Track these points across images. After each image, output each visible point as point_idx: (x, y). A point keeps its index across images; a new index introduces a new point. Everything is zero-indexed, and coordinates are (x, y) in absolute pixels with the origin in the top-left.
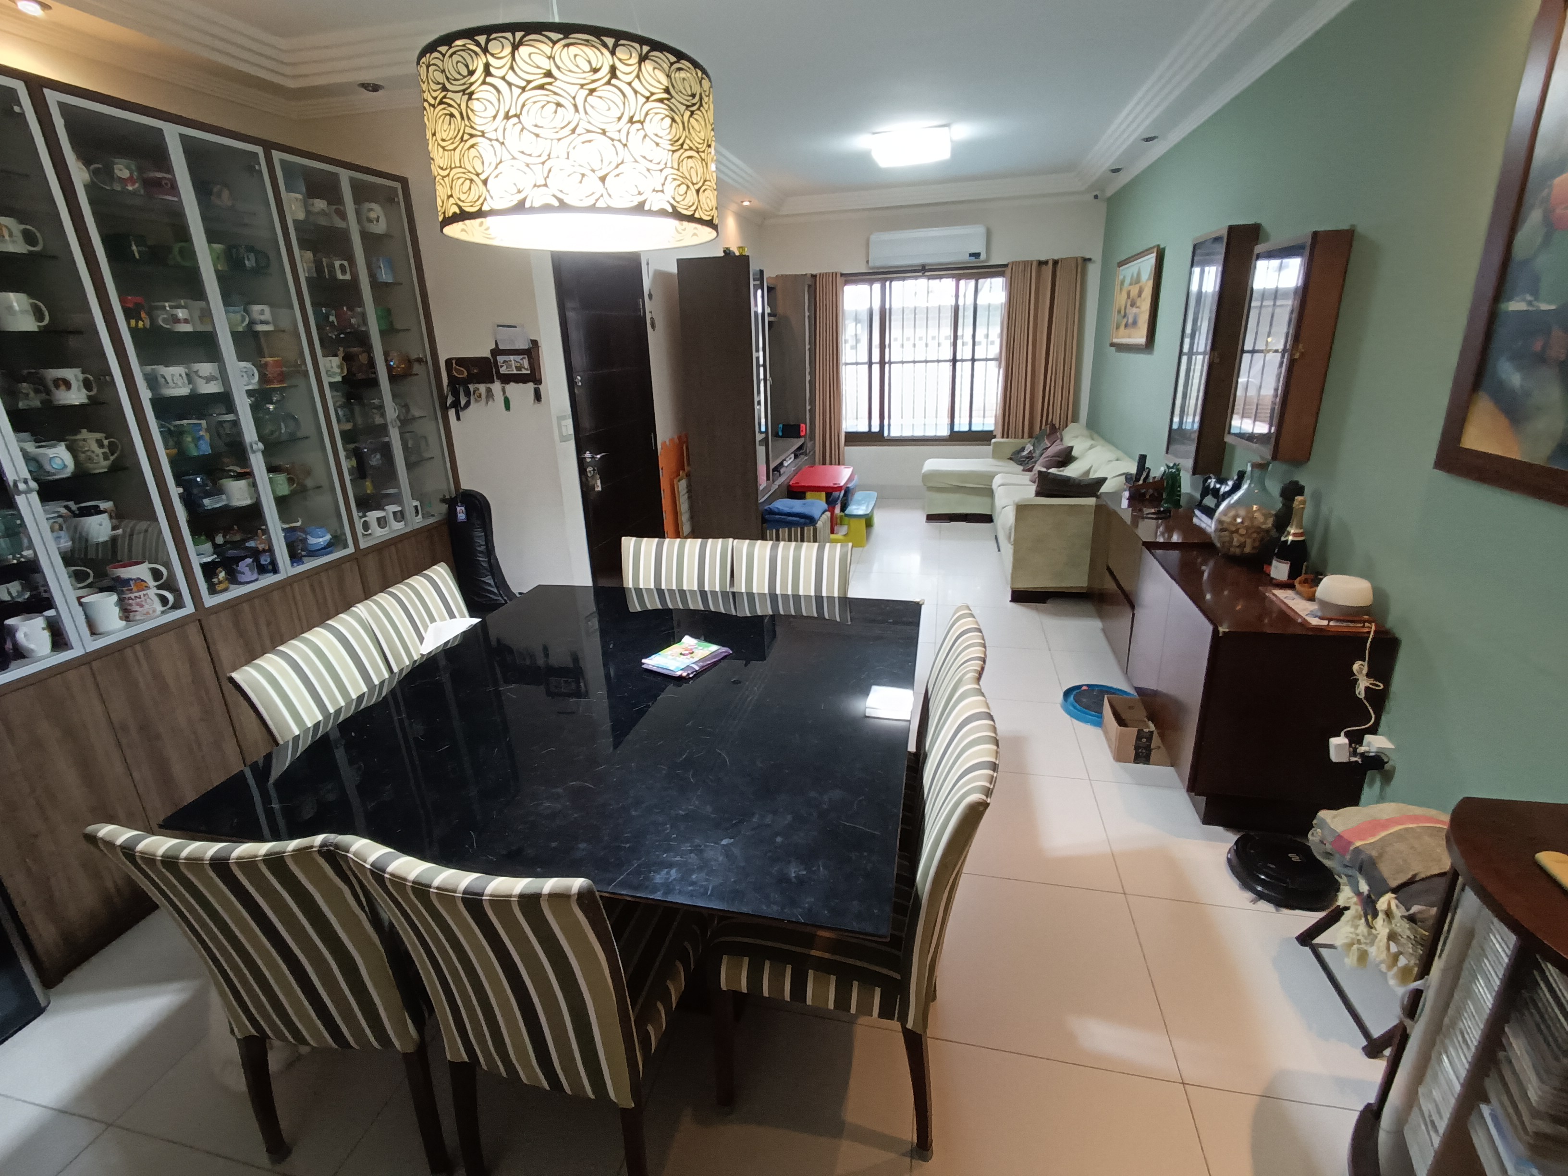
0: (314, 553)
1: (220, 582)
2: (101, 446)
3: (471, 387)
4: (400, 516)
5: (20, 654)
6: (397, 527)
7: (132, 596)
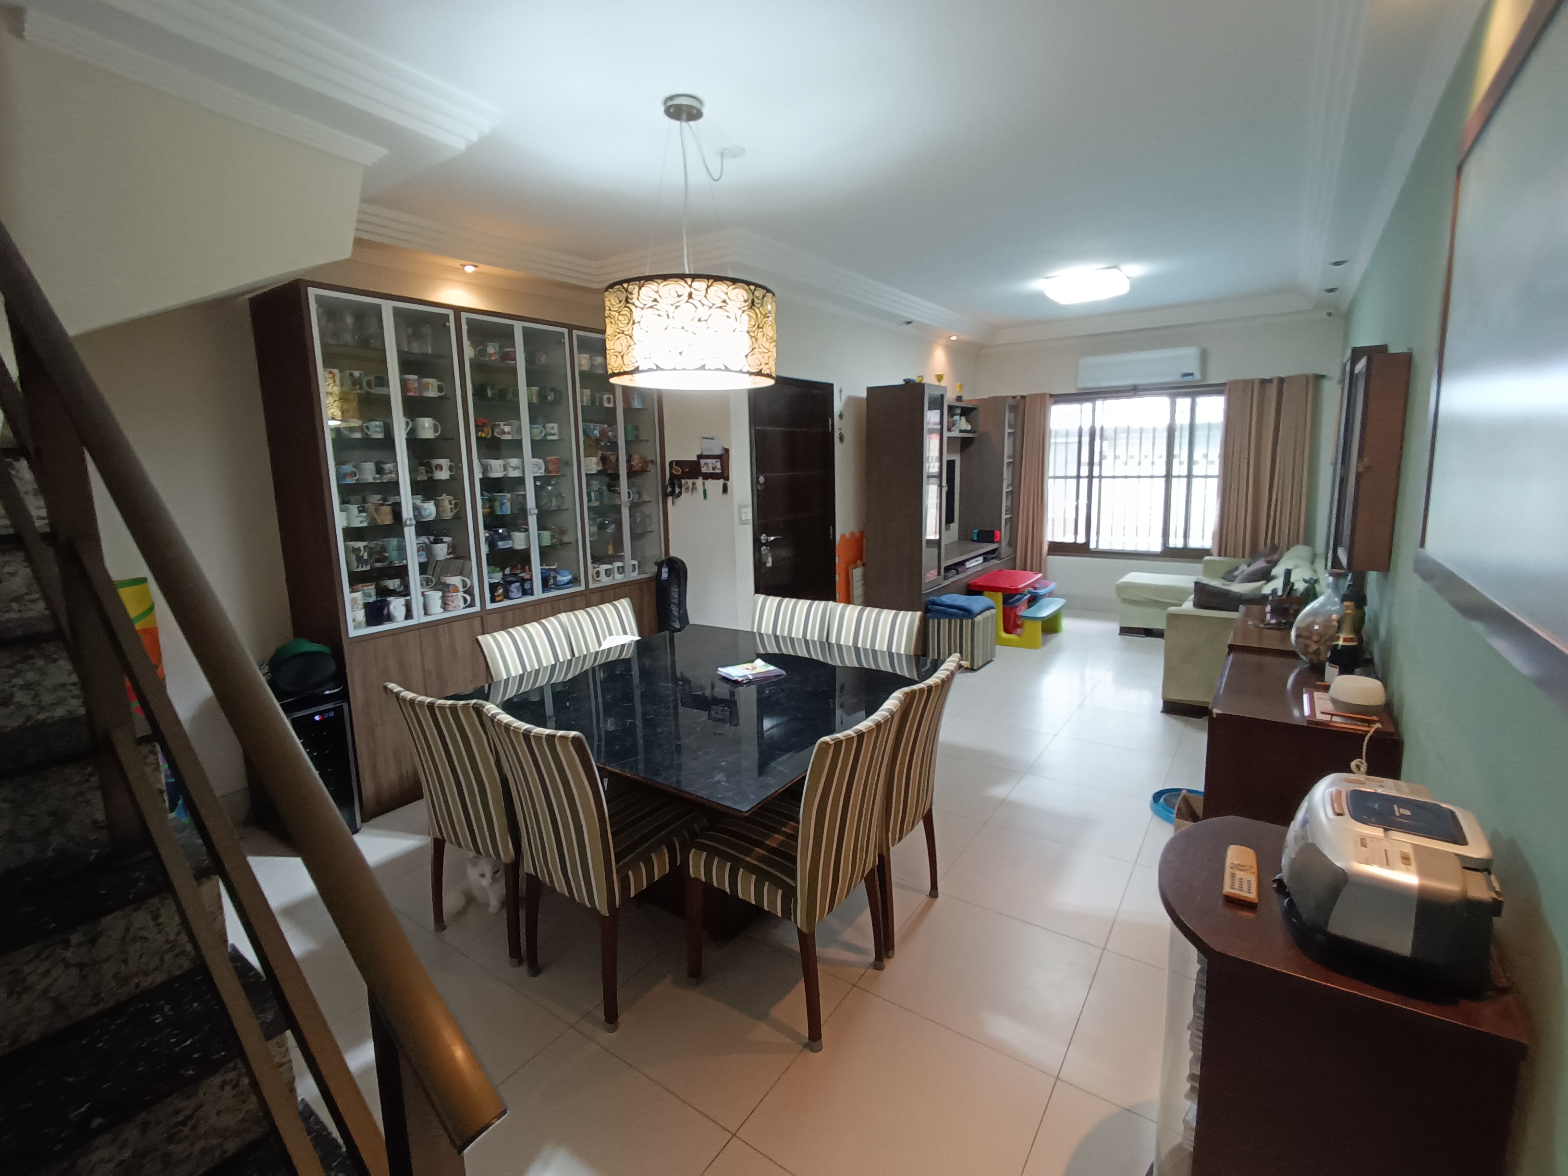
0: (558, 587)
1: (499, 596)
2: (450, 504)
3: (683, 481)
4: (621, 570)
5: (389, 618)
6: (619, 578)
7: (450, 595)
